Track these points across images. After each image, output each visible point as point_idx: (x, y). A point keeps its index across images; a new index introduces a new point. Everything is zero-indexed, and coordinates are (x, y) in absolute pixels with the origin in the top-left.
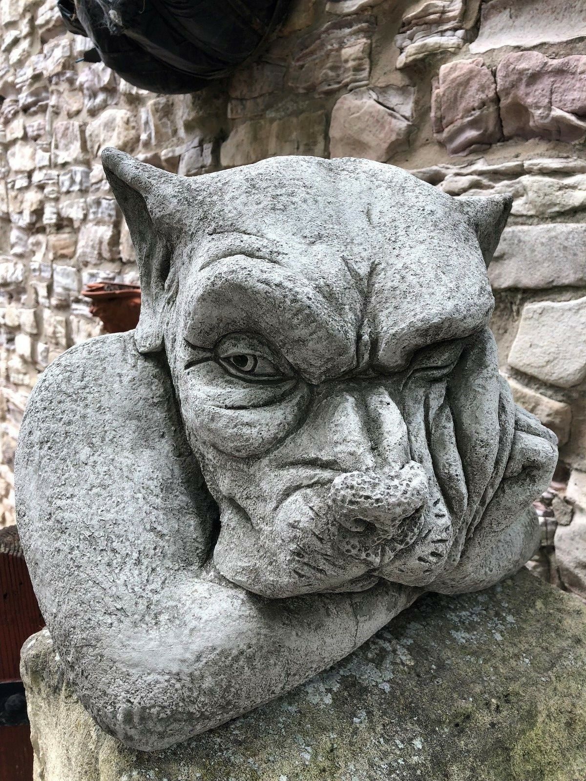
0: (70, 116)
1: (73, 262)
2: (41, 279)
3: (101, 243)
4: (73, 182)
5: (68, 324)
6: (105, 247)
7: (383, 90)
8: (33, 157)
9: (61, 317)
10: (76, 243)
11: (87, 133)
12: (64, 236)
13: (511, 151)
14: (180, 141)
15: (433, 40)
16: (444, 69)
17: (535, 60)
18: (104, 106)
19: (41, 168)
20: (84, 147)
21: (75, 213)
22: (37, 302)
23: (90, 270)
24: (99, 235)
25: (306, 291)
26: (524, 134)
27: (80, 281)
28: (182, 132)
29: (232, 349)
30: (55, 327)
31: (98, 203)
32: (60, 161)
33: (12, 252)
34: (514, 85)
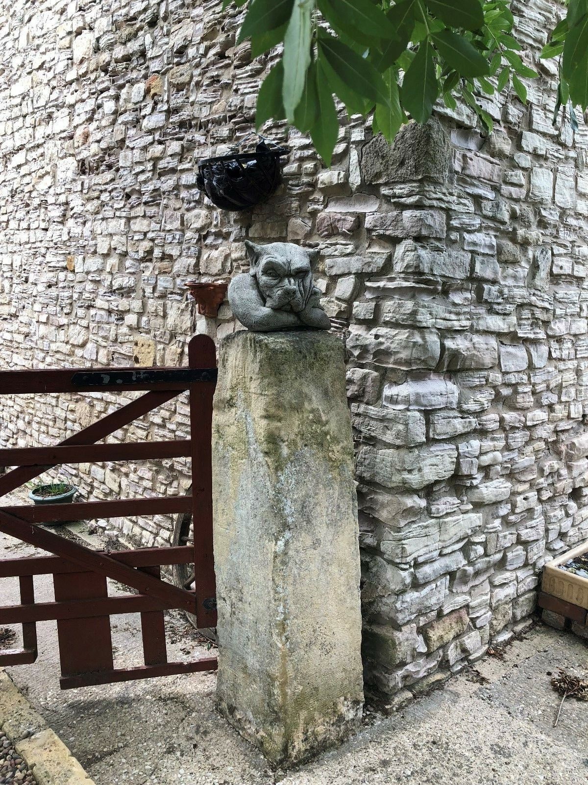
0: (175, 210)
1: (170, 275)
2: (149, 284)
3: (189, 266)
4: (174, 238)
5: (165, 305)
6: (191, 267)
7: (303, 218)
8: (149, 225)
9: (161, 302)
10: (172, 267)
11: (185, 219)
12: (166, 263)
13: (335, 238)
14: (231, 226)
15: (316, 207)
16: (319, 215)
17: (339, 216)
18: (194, 208)
19: (153, 231)
20: (182, 223)
21: (175, 252)
22: (144, 296)
23: (181, 278)
24: (188, 262)
25: (281, 262)
26: (338, 234)
27: (175, 284)
28: (232, 223)
29: (269, 272)
30: (157, 307)
31: (189, 248)
32: (167, 228)
33: (127, 271)
34: (335, 221)
